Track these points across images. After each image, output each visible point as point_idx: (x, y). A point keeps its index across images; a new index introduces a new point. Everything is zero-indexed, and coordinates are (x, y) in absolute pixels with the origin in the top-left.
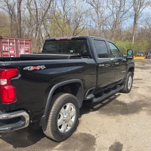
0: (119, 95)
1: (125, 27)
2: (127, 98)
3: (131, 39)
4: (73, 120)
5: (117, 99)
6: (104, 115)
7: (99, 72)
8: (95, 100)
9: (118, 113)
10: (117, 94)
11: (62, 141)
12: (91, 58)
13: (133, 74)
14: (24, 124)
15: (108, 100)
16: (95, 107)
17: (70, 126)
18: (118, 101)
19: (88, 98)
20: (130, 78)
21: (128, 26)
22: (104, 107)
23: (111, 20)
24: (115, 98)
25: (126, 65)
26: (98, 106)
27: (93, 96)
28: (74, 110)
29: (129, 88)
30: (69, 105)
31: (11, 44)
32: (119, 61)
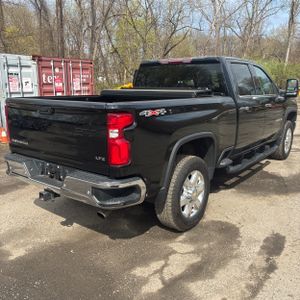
0: (268, 163)
1: (269, 29)
2: (282, 167)
3: (282, 55)
4: (200, 198)
5: (265, 169)
6: (245, 196)
7: (240, 121)
8: (232, 169)
9: (270, 191)
10: (264, 162)
11: (186, 230)
12: (227, 95)
13: (294, 125)
14: (139, 199)
15: (248, 171)
16: (228, 183)
17: (196, 208)
18: (267, 172)
19: (223, 164)
20: (289, 133)
21: (276, 27)
22: (245, 183)
23: (242, 16)
24: (261, 168)
25: (284, 108)
26: (233, 180)
27: (231, 161)
28: (202, 183)
29: (286, 150)
30: (195, 175)
31: (57, 70)
32: (271, 100)
